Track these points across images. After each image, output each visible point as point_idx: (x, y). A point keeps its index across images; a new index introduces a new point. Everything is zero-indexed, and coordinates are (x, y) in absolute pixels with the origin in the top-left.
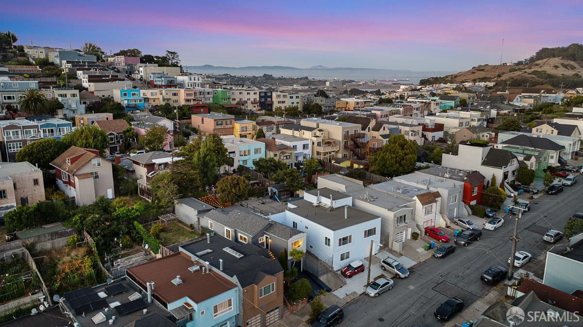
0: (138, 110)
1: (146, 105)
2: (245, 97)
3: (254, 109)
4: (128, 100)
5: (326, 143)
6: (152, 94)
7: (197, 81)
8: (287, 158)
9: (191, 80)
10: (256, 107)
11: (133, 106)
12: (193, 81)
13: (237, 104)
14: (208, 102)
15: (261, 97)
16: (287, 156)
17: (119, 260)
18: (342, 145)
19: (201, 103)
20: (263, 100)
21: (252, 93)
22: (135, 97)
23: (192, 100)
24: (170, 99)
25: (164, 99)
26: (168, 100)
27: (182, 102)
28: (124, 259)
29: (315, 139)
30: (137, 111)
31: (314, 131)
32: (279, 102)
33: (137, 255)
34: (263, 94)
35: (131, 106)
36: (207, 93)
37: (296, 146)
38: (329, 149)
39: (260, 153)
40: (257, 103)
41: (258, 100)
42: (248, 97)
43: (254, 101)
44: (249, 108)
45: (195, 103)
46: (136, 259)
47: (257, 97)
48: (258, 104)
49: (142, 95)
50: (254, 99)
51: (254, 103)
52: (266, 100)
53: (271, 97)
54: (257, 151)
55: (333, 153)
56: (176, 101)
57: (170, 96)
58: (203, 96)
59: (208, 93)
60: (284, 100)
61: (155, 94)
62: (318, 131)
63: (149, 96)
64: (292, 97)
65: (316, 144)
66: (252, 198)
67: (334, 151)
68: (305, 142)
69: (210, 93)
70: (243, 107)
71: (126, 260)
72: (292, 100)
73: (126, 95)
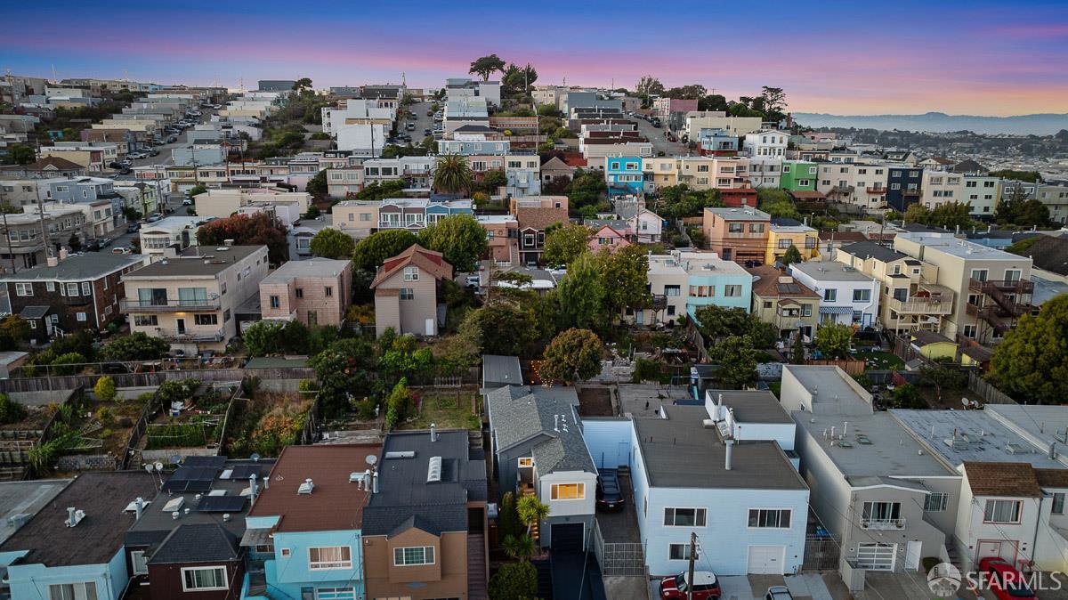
0: (631, 193)
1: (647, 185)
2: (853, 177)
3: (872, 205)
4: (616, 175)
5: (921, 294)
6: (663, 166)
7: (777, 144)
8: (791, 314)
9: (764, 141)
10: (879, 200)
11: (622, 186)
12: (769, 144)
13: (832, 192)
14: (767, 185)
15: (891, 180)
16: (791, 310)
17: (337, 432)
18: (962, 303)
19: (748, 186)
20: (897, 186)
21: (871, 171)
22: (632, 171)
23: (732, 181)
24: (692, 176)
25: (681, 177)
26: (689, 177)
27: (714, 184)
28: (344, 432)
29: (890, 281)
30: (627, 196)
31: (894, 264)
32: (935, 194)
33: (367, 432)
34: (897, 175)
35: (620, 186)
36: (769, 168)
37: (834, 291)
38: (922, 308)
39: (740, 295)
40: (881, 193)
41: (885, 185)
42: (862, 178)
43: (875, 188)
44: (860, 203)
45: (739, 185)
46: (364, 437)
47: (883, 180)
48: (884, 195)
49: (644, 169)
50: (876, 184)
51: (875, 190)
52: (904, 187)
53: (919, 181)
54: (730, 291)
55: (932, 320)
56: (706, 181)
57: (692, 171)
58: (759, 174)
59: (772, 168)
60: (949, 188)
61: (667, 166)
62: (905, 265)
63: (656, 170)
64: (975, 184)
65: (891, 294)
66: (649, 382)
67: (937, 316)
68: (861, 285)
69: (775, 168)
70: (845, 200)
71: (348, 435)
72: (972, 191)
73: (617, 167)
